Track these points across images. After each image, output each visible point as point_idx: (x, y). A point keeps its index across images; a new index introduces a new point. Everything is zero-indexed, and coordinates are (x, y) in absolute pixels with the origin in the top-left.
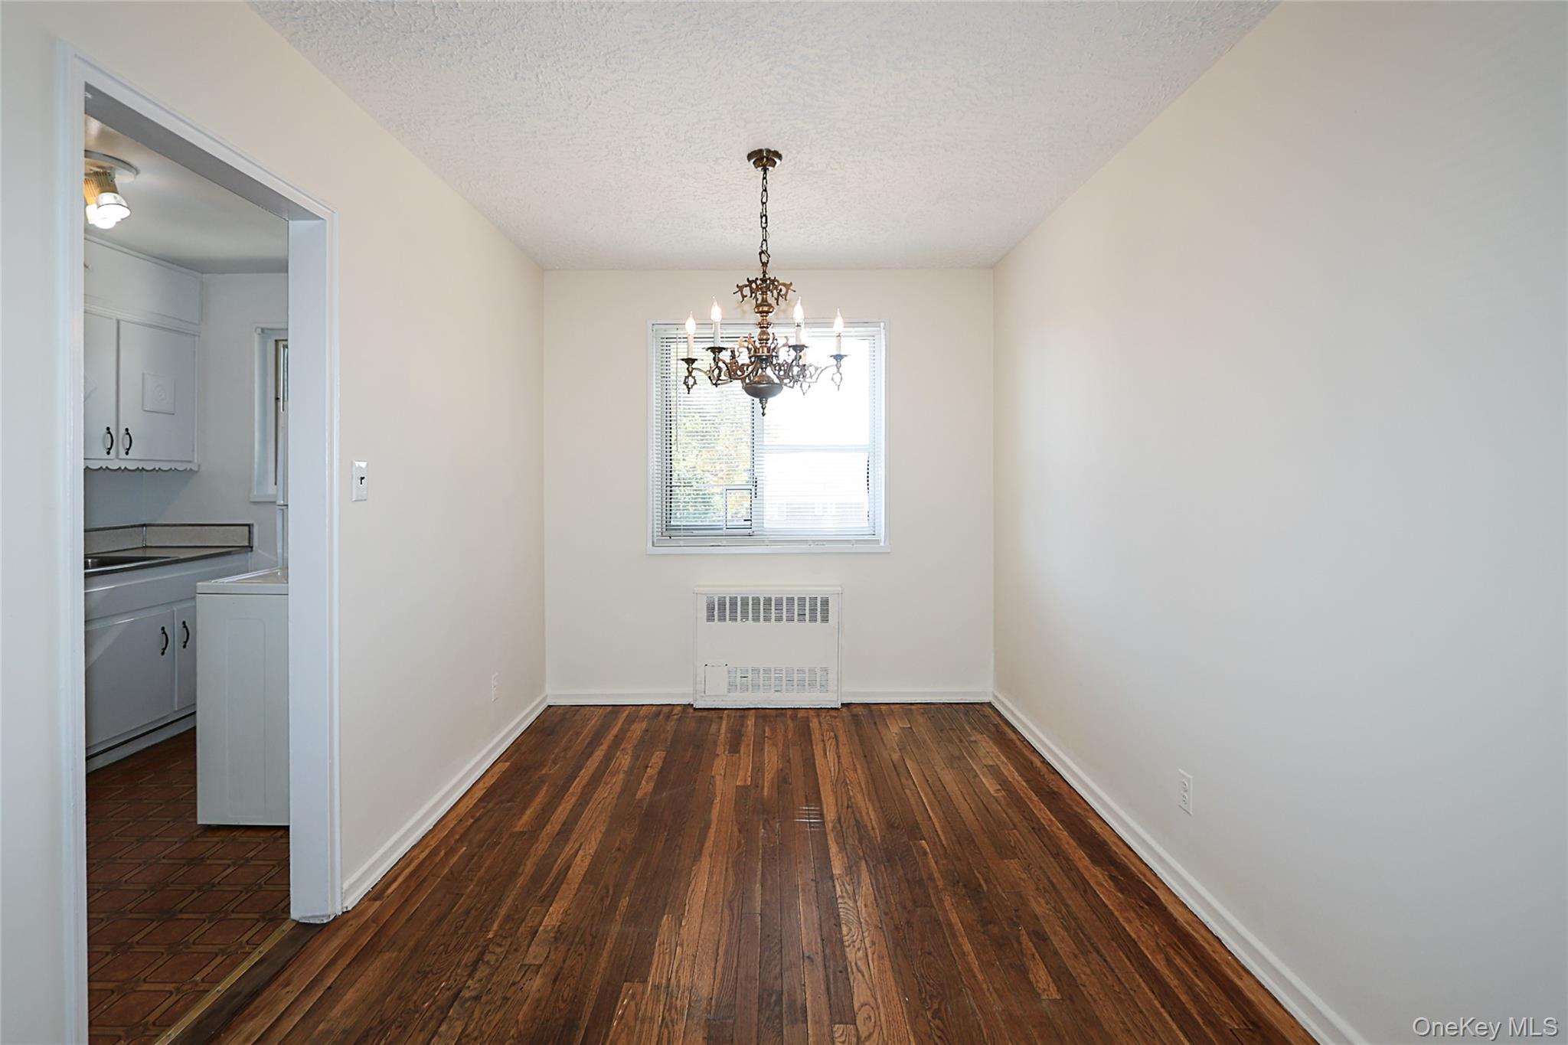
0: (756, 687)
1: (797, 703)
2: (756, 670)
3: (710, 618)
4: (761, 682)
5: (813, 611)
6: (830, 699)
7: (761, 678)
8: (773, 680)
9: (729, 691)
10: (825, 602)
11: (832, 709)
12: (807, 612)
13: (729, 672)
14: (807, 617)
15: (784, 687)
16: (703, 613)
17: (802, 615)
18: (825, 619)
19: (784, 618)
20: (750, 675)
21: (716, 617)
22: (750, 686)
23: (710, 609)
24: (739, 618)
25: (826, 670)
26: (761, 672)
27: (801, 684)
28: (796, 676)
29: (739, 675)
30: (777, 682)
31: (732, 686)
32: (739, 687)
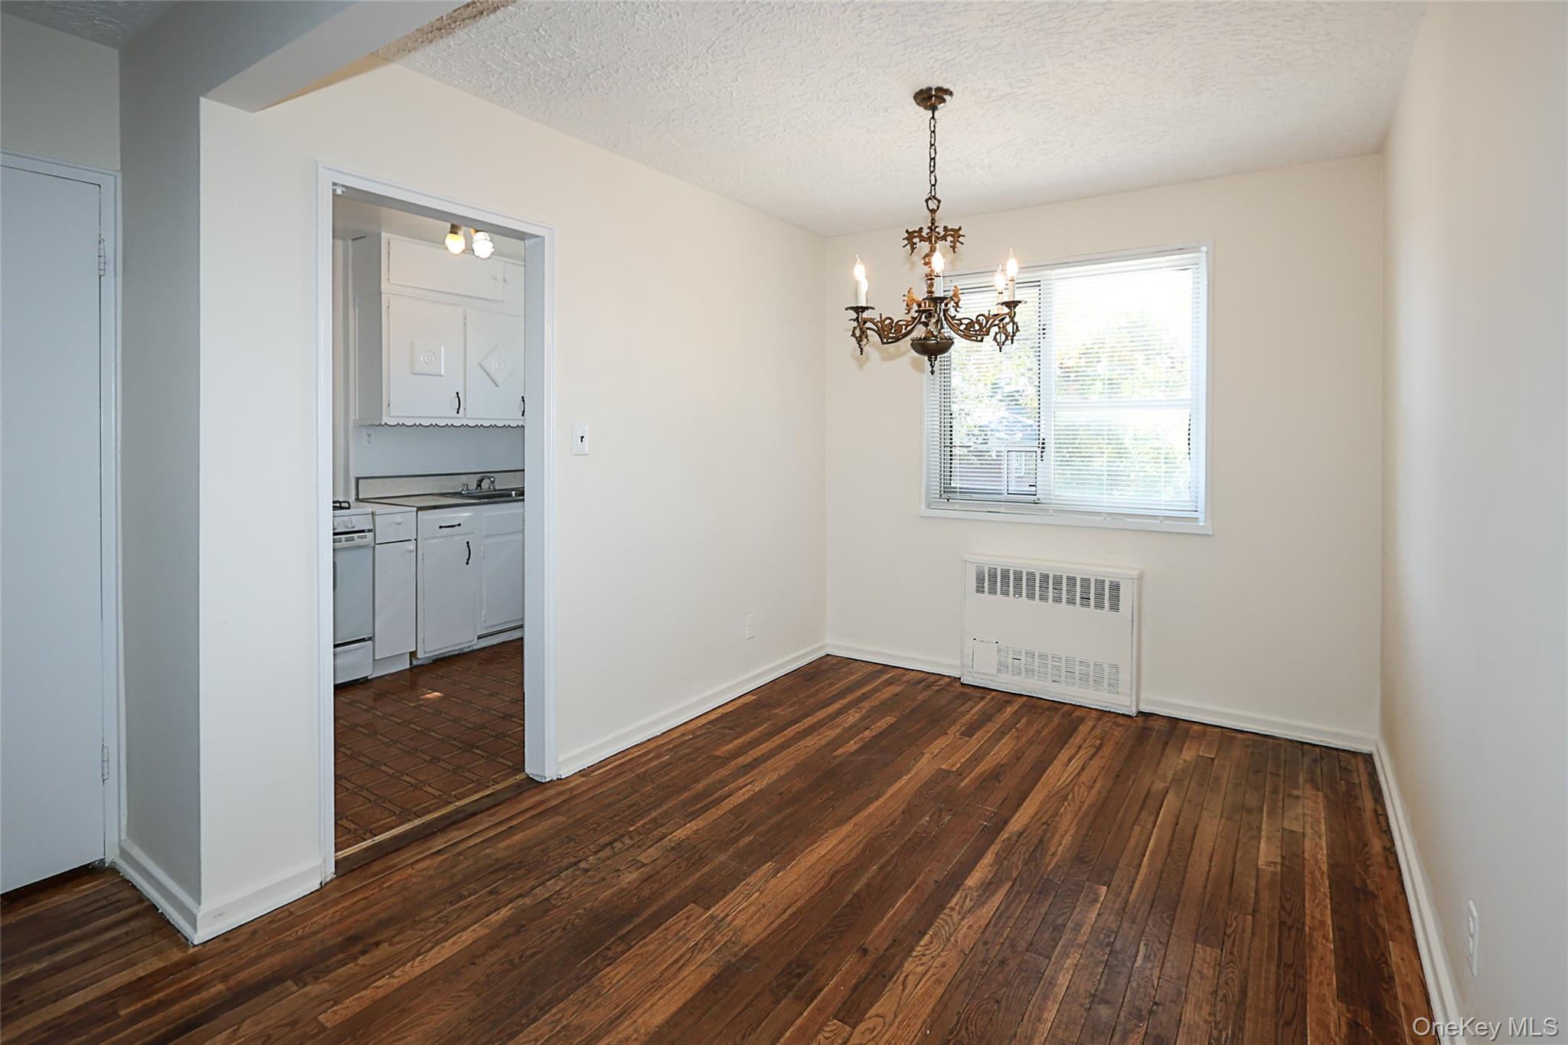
0: (1030, 672)
1: (1079, 699)
2: (1030, 654)
3: (980, 589)
4: (1036, 668)
5: (1100, 595)
6: (1124, 704)
7: (1036, 664)
8: (1050, 667)
9: (999, 671)
10: (1115, 587)
11: (1124, 715)
12: (1092, 596)
13: (999, 651)
14: (1092, 602)
15: (1063, 678)
16: (973, 584)
17: (1085, 599)
18: (1115, 607)
19: (1064, 600)
20: (1023, 657)
21: (986, 589)
22: (1023, 670)
23: (980, 580)
24: (1011, 593)
25: (1116, 667)
26: (1036, 657)
27: (1084, 679)
28: (1077, 669)
29: (1011, 656)
30: (1055, 671)
31: (1002, 667)
32: (1010, 668)
